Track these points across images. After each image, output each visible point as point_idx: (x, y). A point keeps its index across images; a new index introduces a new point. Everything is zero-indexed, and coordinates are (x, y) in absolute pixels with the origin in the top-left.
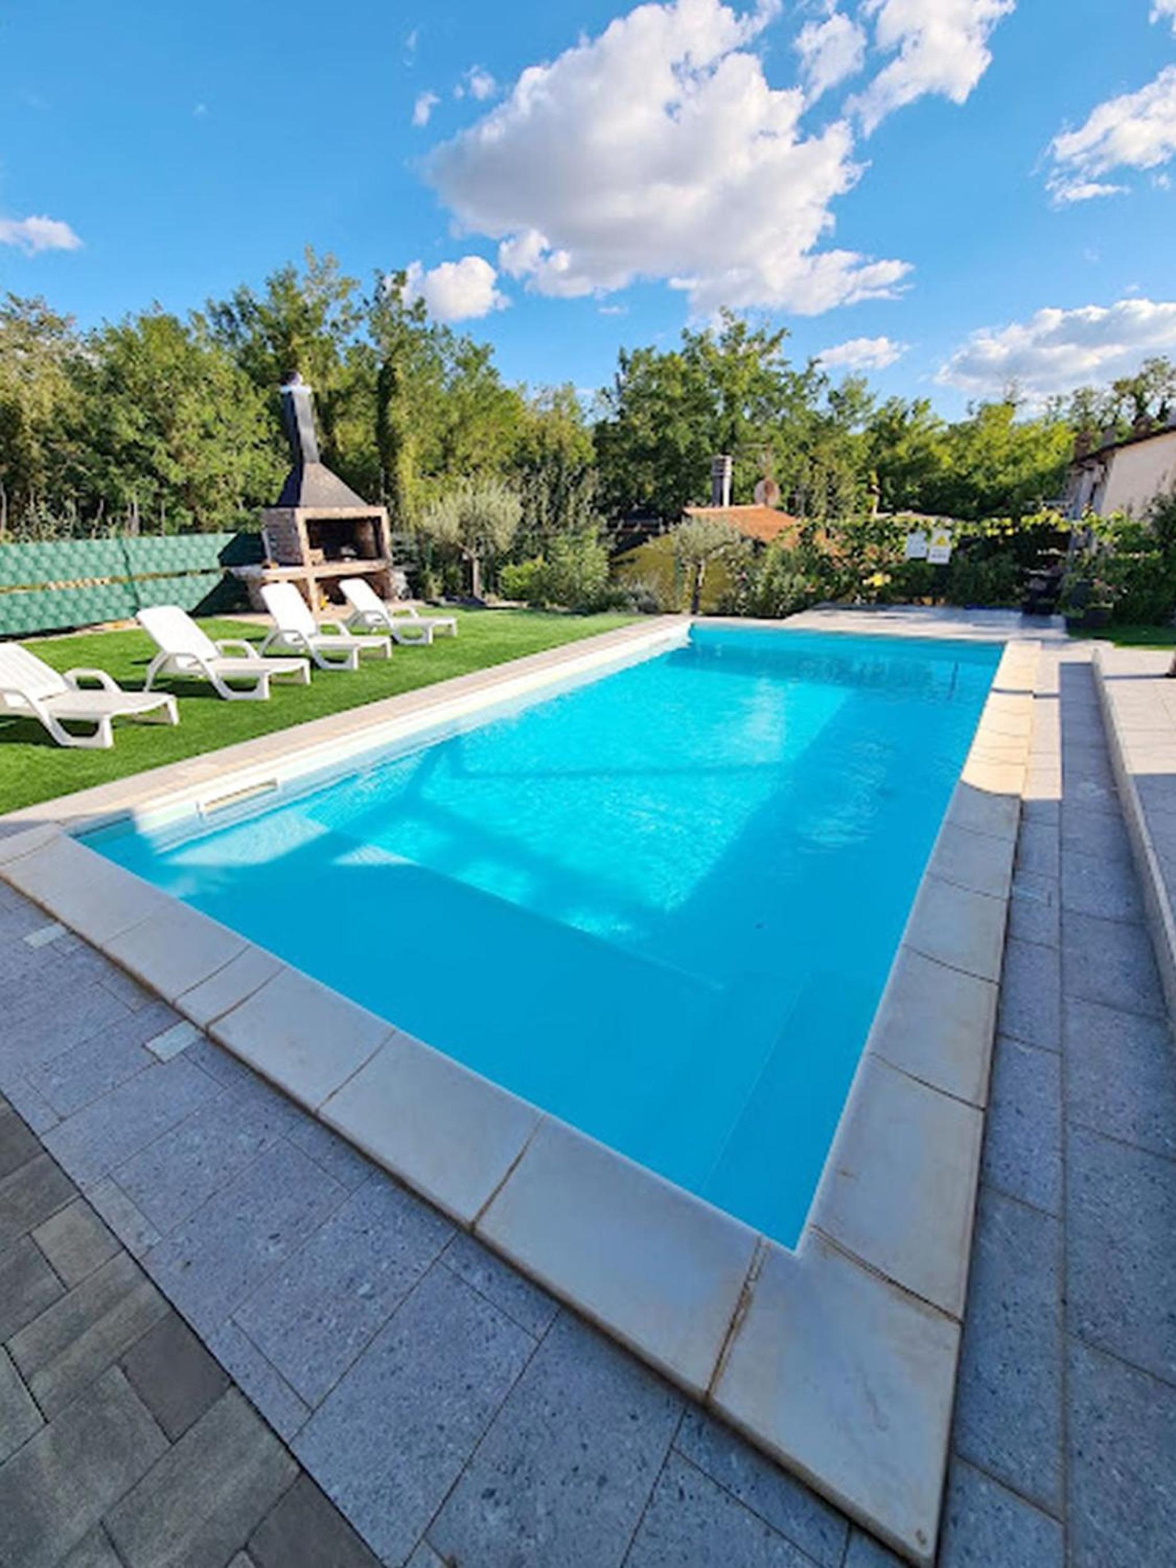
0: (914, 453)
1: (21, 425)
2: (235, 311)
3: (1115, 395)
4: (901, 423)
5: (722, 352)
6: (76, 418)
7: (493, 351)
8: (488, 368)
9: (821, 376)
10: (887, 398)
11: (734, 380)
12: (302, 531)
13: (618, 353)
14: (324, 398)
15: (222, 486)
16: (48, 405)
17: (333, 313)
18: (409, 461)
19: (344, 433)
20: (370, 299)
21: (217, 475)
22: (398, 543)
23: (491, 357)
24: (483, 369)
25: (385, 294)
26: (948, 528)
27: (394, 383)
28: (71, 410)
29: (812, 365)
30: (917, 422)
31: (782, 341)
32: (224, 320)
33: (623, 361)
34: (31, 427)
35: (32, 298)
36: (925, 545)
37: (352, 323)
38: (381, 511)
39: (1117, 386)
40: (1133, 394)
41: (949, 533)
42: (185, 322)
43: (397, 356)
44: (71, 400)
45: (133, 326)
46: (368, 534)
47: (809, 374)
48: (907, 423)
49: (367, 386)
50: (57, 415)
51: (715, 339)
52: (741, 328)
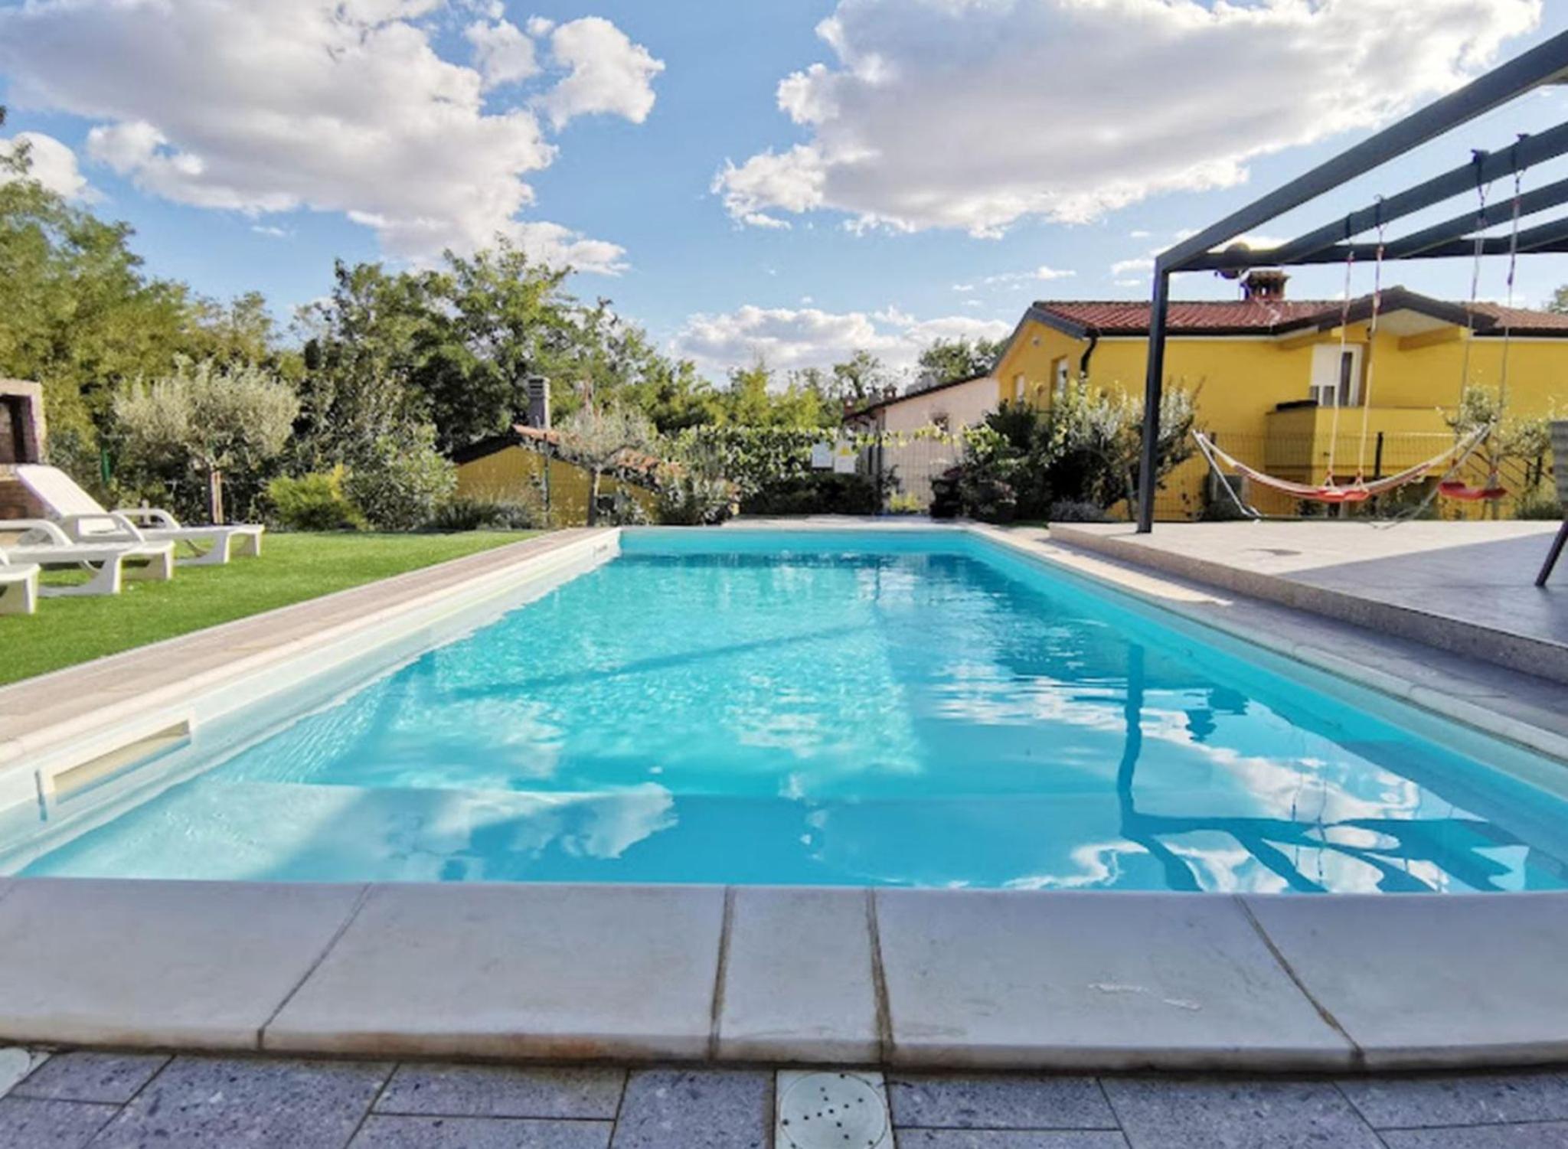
0: (689, 407)
3: (836, 377)
4: (670, 381)
7: (131, 233)
8: (126, 253)
11: (523, 306)
13: (334, 267)
24: (119, 252)
26: (850, 439)
29: (602, 305)
30: (685, 380)
31: (566, 277)
33: (341, 273)
36: (830, 454)
38: (30, 389)
39: (837, 369)
40: (851, 376)
41: (851, 444)
51: (492, 262)
52: (521, 258)
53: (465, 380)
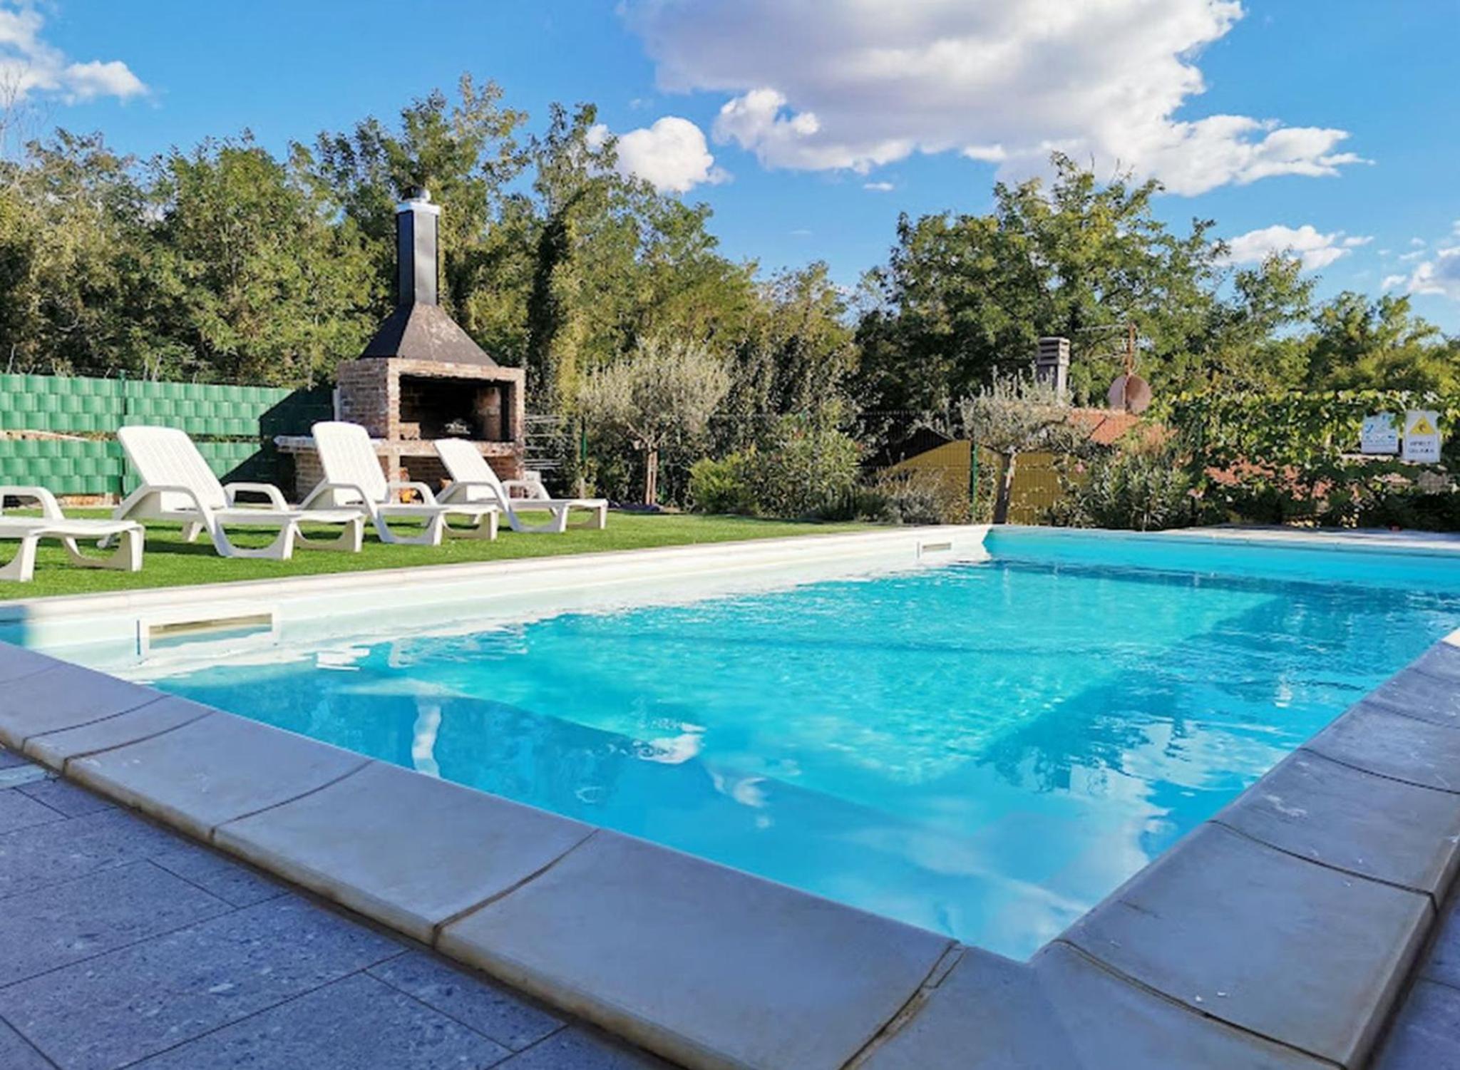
0: (1389, 373)
1: (26, 273)
2: (355, 147)
4: (1362, 329)
5: (1055, 211)
6: (104, 276)
7: (710, 214)
8: (703, 236)
9: (1216, 245)
10: (1336, 292)
11: (1074, 245)
12: (394, 389)
14: (460, 259)
15: (289, 362)
16: (69, 258)
17: (490, 151)
18: (572, 346)
19: (483, 308)
20: (541, 138)
21: (284, 346)
22: (538, 429)
23: (706, 221)
24: (695, 236)
25: (564, 134)
27: (564, 244)
28: (98, 267)
29: (1200, 228)
30: (1389, 328)
32: (337, 158)
33: (903, 230)
34: (38, 278)
35: (87, 135)
37: (513, 168)
38: (517, 376)
41: (1436, 415)
42: (281, 156)
43: (571, 210)
44: (102, 255)
45: (211, 156)
46: (493, 406)
47: (1195, 242)
48: (1373, 328)
49: (525, 247)
50: (78, 273)
51: (1044, 193)
52: (1086, 179)
53: (990, 348)
